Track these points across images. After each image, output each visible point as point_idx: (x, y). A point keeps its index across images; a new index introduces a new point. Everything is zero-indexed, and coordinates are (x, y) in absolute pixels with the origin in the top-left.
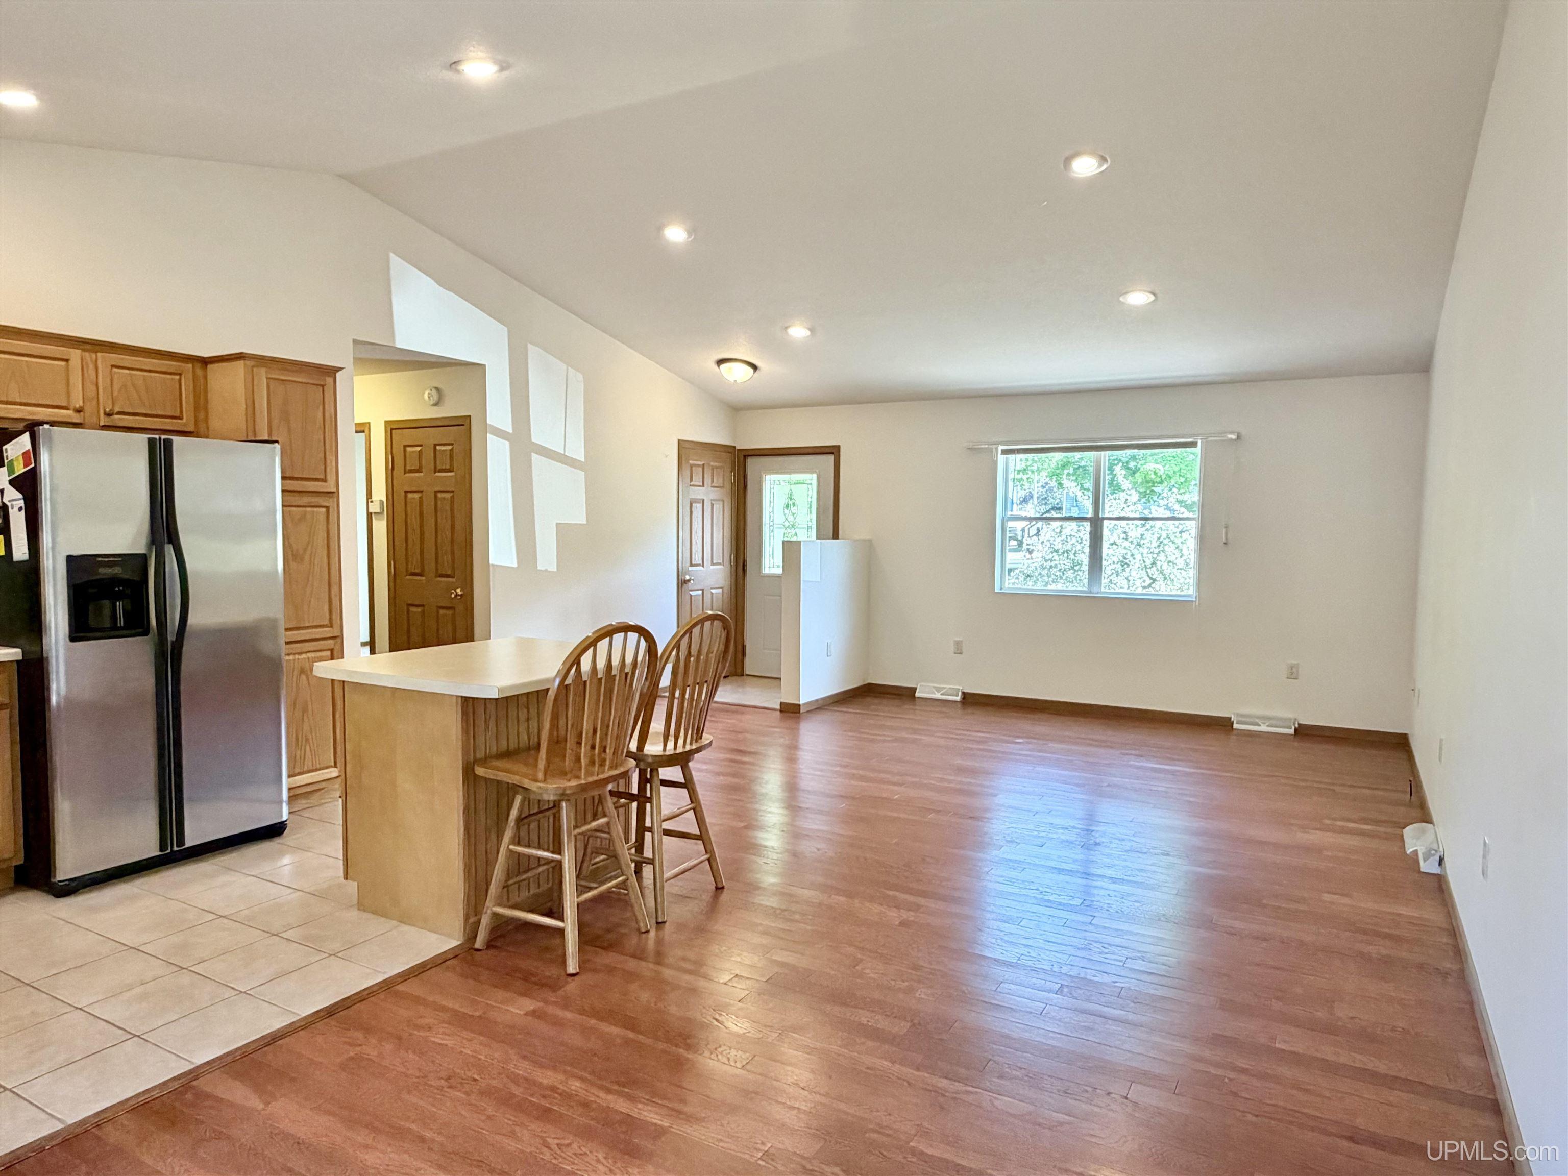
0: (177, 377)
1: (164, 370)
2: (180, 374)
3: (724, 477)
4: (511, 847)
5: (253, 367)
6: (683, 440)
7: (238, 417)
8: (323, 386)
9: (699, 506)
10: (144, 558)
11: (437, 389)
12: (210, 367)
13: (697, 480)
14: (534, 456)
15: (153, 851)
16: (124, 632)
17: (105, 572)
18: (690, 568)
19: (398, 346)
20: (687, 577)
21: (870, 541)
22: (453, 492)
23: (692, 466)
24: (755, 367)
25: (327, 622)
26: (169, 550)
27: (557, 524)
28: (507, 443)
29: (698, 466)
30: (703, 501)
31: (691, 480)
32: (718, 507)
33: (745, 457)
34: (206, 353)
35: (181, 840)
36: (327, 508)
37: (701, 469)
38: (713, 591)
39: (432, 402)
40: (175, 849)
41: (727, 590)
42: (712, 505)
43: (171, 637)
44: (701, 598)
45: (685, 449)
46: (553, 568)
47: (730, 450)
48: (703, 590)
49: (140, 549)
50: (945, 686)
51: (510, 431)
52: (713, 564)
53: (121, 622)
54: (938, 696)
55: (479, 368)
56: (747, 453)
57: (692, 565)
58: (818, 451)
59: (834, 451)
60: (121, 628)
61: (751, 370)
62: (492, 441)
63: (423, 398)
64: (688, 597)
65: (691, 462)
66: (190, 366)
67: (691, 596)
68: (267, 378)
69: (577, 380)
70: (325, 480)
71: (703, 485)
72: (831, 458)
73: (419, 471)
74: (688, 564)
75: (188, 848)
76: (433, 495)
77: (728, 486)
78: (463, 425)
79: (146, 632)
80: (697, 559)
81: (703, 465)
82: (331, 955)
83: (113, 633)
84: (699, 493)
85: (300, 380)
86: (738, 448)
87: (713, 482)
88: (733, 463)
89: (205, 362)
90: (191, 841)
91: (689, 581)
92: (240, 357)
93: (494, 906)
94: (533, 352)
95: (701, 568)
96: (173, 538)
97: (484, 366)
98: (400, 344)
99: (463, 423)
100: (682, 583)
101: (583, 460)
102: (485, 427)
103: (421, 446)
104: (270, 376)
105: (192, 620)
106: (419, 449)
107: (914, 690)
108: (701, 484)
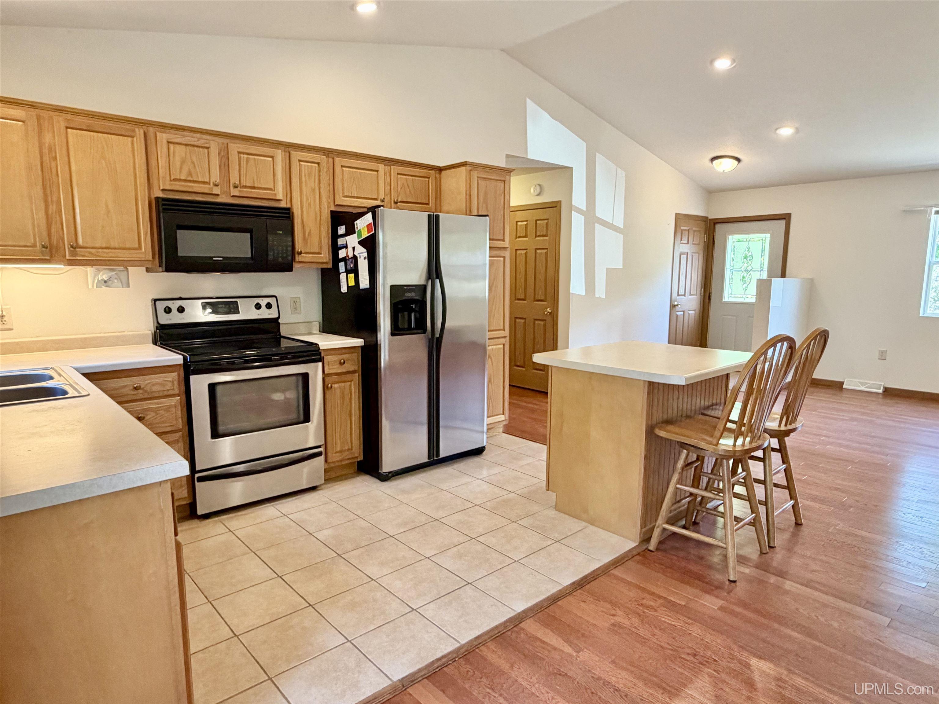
0: (427, 179)
1: (421, 175)
2: (429, 178)
3: (700, 238)
4: (678, 486)
5: (470, 170)
6: (679, 214)
7: (461, 201)
8: (504, 181)
9: (685, 256)
10: (424, 287)
11: (539, 185)
12: (443, 173)
13: (685, 240)
14: (597, 225)
15: (425, 459)
16: (415, 331)
17: (409, 295)
18: (678, 297)
19: (529, 157)
20: (676, 303)
21: (812, 280)
22: (547, 249)
23: (682, 230)
24: (738, 160)
25: (502, 328)
26: (437, 282)
27: (607, 268)
28: (583, 217)
29: (685, 230)
30: (687, 253)
31: (681, 240)
32: (696, 256)
33: (715, 224)
34: (441, 165)
35: (438, 454)
36: (504, 257)
37: (687, 232)
38: (689, 312)
39: (536, 194)
40: (435, 458)
41: (698, 311)
42: (693, 256)
43: (437, 335)
44: (682, 317)
45: (680, 218)
46: (603, 296)
47: (705, 219)
48: (684, 311)
49: (422, 282)
50: (869, 382)
51: (585, 209)
52: (691, 295)
53: (413, 325)
54: (863, 388)
55: (570, 169)
56: (715, 222)
57: (678, 295)
58: (772, 218)
59: (786, 218)
60: (414, 329)
61: (736, 162)
62: (575, 215)
63: (530, 192)
64: (675, 315)
65: (682, 228)
66: (434, 172)
67: (677, 315)
68: (478, 177)
69: (621, 174)
70: (503, 240)
71: (688, 243)
72: (783, 222)
73: (526, 236)
74: (676, 295)
75: (442, 458)
76: (534, 252)
77: (702, 244)
78: (556, 207)
79: (424, 331)
80: (682, 292)
81: (688, 230)
82: (557, 542)
83: (408, 332)
84: (685, 248)
85: (493, 178)
86: (710, 218)
87: (693, 241)
88: (706, 229)
89: (440, 170)
90: (442, 454)
91: (677, 305)
92: (464, 164)
93: (664, 524)
94: (599, 158)
95: (684, 297)
96: (439, 276)
97: (571, 168)
98: (530, 157)
99: (555, 206)
100: (673, 306)
101: (622, 227)
102: (571, 208)
103: (527, 221)
104: (479, 176)
105: (447, 324)
106: (525, 223)
107: (842, 383)
108: (686, 242)
